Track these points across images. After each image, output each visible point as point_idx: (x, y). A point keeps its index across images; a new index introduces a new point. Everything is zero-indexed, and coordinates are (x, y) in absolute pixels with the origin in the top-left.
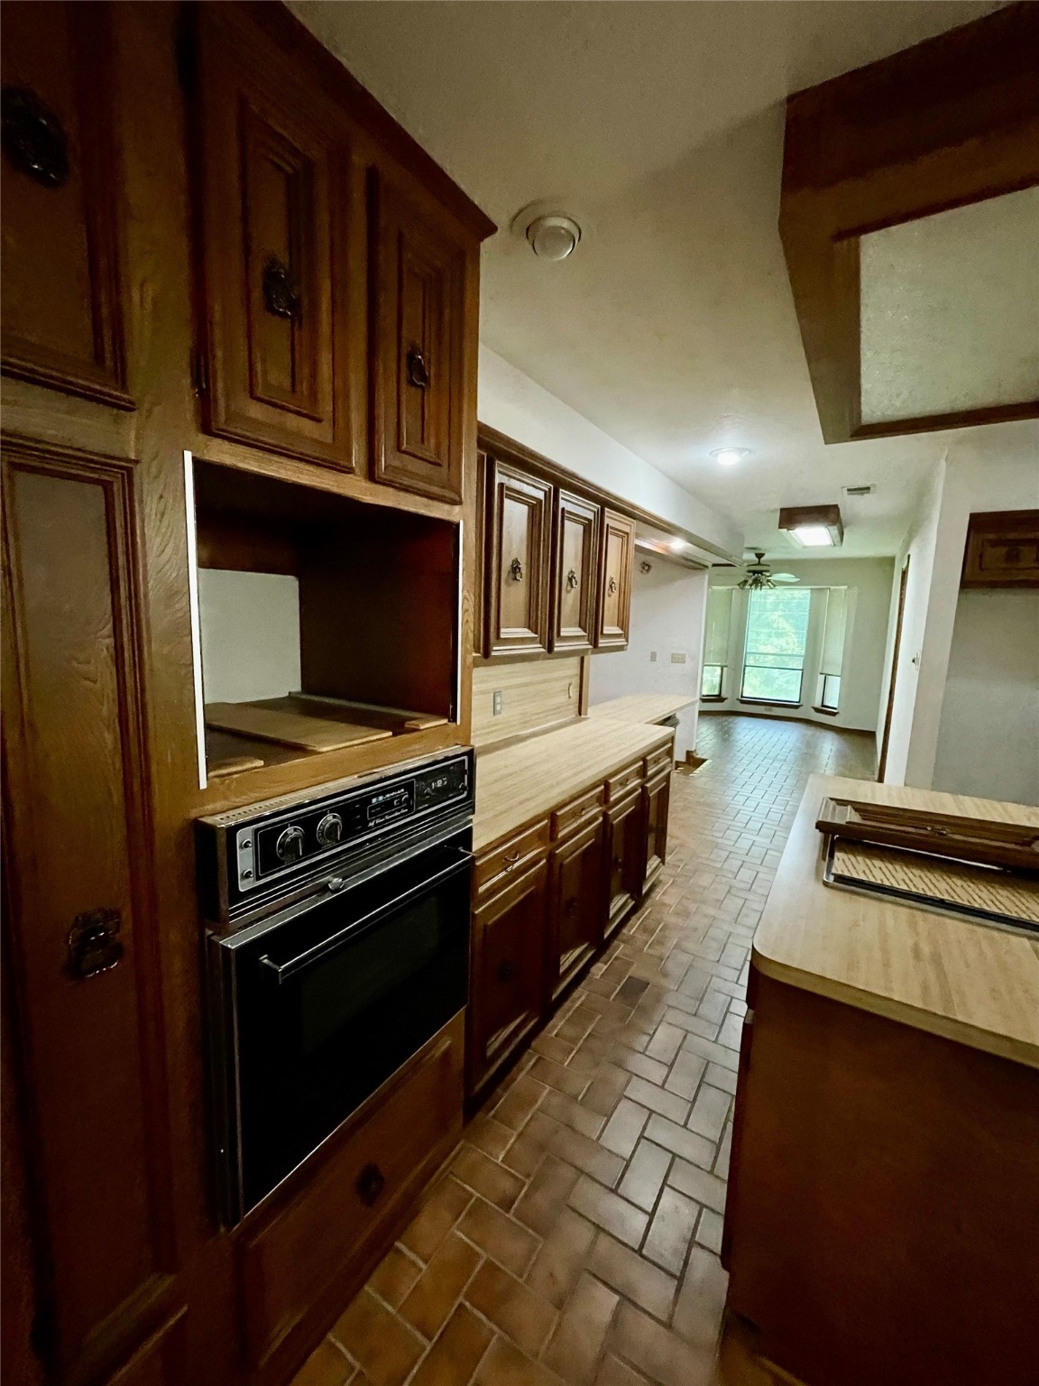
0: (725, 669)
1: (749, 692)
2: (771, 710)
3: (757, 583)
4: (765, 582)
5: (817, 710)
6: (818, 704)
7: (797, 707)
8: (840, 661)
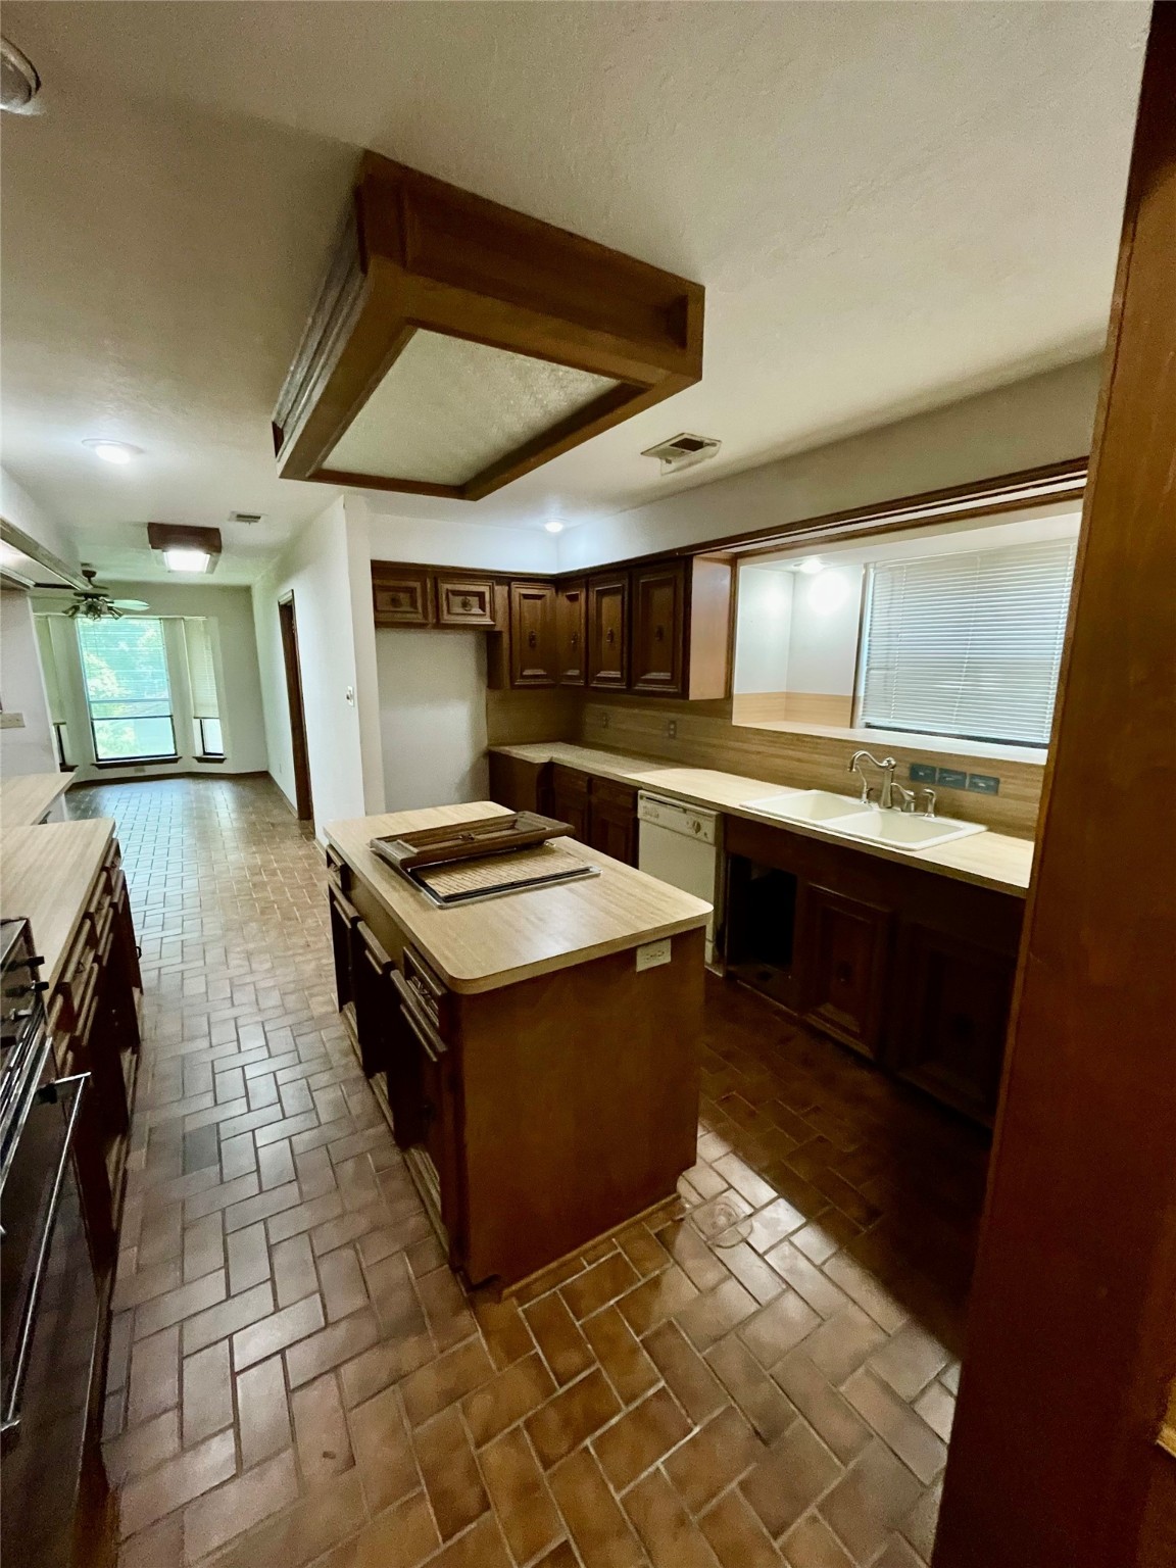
0: (62, 727)
1: (105, 753)
2: (143, 771)
3: (94, 610)
4: (105, 609)
5: (200, 760)
6: (199, 753)
7: (175, 761)
8: (215, 701)
